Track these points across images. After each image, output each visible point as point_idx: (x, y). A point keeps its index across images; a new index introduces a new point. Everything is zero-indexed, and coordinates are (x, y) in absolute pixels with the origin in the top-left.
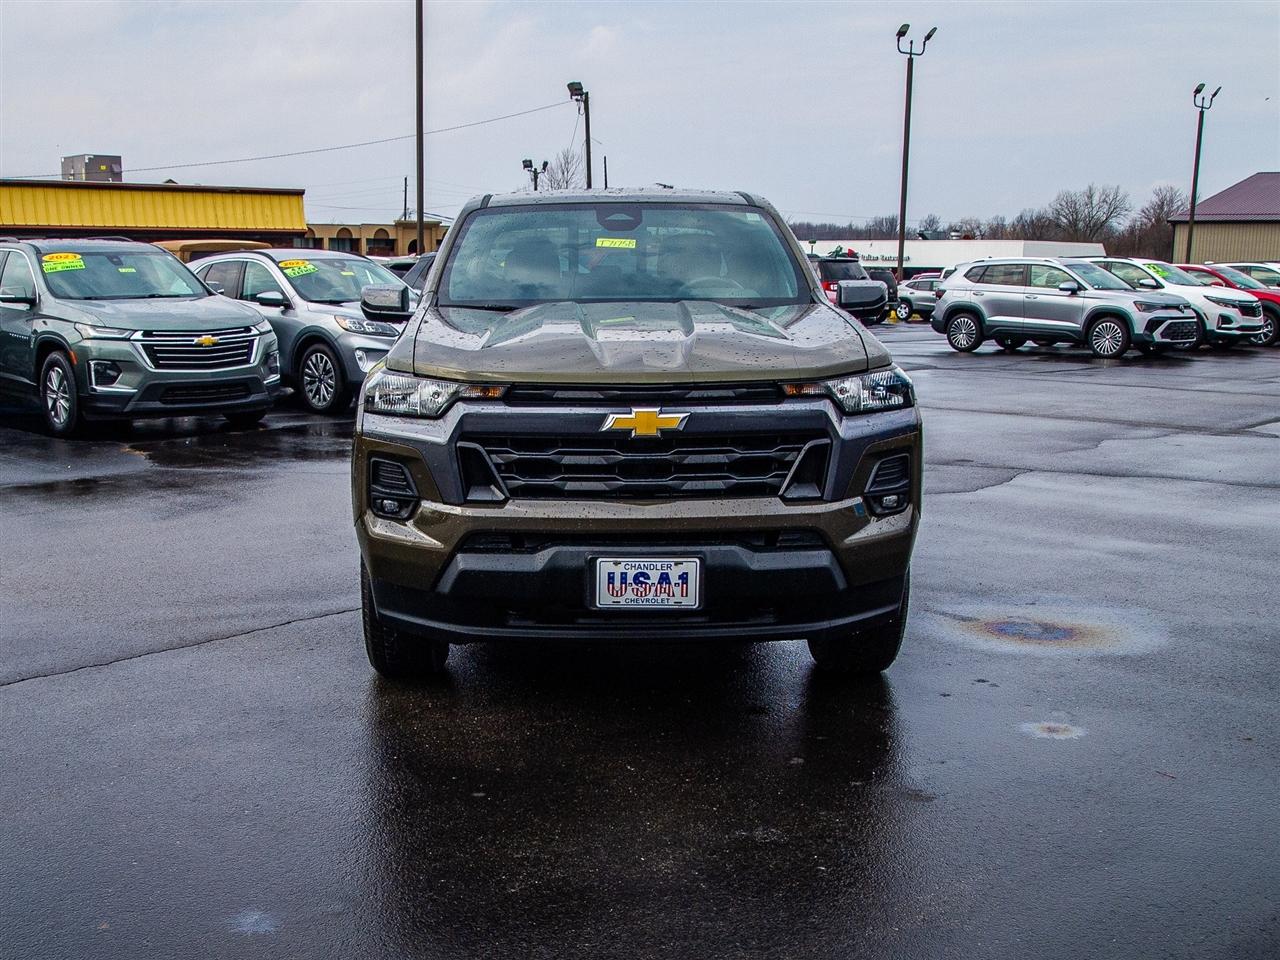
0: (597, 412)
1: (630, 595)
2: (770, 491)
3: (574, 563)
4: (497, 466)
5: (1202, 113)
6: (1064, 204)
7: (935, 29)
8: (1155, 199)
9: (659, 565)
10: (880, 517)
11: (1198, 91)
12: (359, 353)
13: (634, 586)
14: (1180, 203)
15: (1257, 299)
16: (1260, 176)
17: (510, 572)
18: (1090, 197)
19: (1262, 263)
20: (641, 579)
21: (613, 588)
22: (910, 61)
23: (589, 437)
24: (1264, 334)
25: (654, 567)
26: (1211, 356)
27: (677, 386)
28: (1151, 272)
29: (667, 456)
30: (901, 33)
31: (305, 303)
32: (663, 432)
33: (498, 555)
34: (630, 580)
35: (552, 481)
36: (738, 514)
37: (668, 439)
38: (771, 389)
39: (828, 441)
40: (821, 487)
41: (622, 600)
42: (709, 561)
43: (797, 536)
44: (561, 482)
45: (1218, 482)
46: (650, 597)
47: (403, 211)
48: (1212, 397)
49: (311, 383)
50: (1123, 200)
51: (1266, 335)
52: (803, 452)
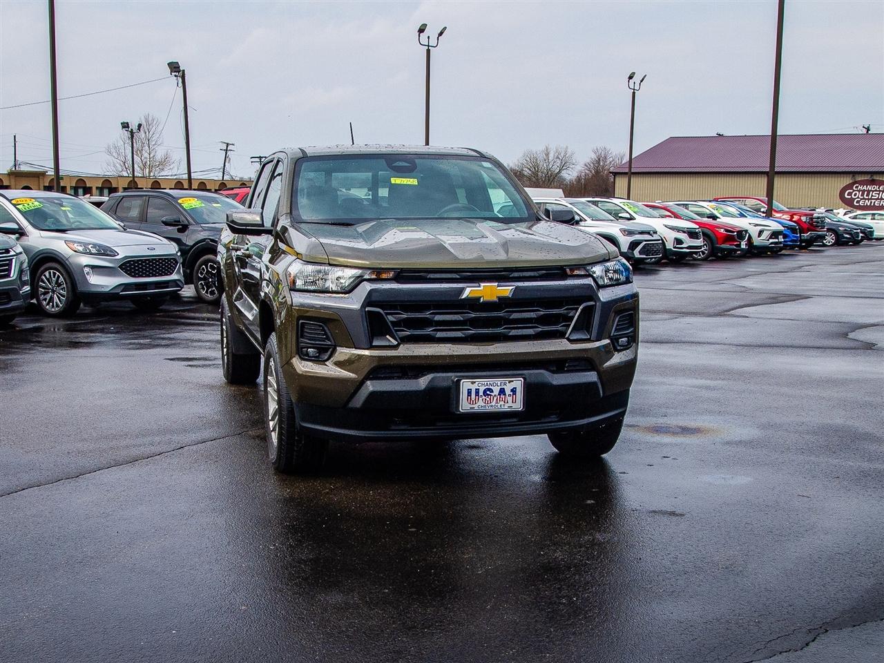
0: (458, 286)
1: (481, 403)
2: (561, 335)
3: (445, 384)
4: (392, 322)
5: (634, 93)
6: (528, 160)
7: (446, 28)
8: (594, 156)
9: (499, 383)
10: (619, 351)
11: (631, 78)
12: (86, 270)
13: (484, 397)
14: (611, 159)
15: (698, 227)
16: (672, 140)
17: (404, 391)
18: (547, 155)
19: (695, 201)
20: (488, 392)
21: (471, 399)
22: (428, 51)
23: (453, 303)
24: (702, 252)
25: (496, 384)
26: (672, 267)
27: (506, 269)
28: (626, 208)
29: (501, 314)
30: (421, 31)
31: (38, 231)
32: (499, 298)
33: (395, 381)
34: (481, 393)
35: (429, 331)
36: (544, 350)
37: (503, 303)
38: (560, 271)
39: (592, 303)
40: (590, 333)
41: (476, 406)
42: (528, 380)
43: (576, 363)
44: (435, 332)
45: (730, 345)
46: (493, 404)
47: (13, 163)
48: (691, 294)
49: (45, 294)
50: (571, 157)
51: (703, 253)
52: (579, 310)
